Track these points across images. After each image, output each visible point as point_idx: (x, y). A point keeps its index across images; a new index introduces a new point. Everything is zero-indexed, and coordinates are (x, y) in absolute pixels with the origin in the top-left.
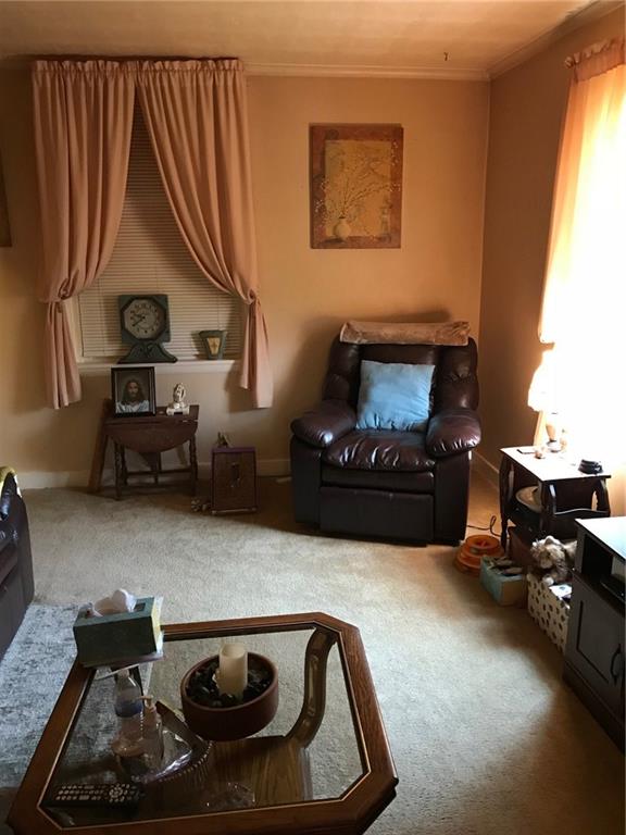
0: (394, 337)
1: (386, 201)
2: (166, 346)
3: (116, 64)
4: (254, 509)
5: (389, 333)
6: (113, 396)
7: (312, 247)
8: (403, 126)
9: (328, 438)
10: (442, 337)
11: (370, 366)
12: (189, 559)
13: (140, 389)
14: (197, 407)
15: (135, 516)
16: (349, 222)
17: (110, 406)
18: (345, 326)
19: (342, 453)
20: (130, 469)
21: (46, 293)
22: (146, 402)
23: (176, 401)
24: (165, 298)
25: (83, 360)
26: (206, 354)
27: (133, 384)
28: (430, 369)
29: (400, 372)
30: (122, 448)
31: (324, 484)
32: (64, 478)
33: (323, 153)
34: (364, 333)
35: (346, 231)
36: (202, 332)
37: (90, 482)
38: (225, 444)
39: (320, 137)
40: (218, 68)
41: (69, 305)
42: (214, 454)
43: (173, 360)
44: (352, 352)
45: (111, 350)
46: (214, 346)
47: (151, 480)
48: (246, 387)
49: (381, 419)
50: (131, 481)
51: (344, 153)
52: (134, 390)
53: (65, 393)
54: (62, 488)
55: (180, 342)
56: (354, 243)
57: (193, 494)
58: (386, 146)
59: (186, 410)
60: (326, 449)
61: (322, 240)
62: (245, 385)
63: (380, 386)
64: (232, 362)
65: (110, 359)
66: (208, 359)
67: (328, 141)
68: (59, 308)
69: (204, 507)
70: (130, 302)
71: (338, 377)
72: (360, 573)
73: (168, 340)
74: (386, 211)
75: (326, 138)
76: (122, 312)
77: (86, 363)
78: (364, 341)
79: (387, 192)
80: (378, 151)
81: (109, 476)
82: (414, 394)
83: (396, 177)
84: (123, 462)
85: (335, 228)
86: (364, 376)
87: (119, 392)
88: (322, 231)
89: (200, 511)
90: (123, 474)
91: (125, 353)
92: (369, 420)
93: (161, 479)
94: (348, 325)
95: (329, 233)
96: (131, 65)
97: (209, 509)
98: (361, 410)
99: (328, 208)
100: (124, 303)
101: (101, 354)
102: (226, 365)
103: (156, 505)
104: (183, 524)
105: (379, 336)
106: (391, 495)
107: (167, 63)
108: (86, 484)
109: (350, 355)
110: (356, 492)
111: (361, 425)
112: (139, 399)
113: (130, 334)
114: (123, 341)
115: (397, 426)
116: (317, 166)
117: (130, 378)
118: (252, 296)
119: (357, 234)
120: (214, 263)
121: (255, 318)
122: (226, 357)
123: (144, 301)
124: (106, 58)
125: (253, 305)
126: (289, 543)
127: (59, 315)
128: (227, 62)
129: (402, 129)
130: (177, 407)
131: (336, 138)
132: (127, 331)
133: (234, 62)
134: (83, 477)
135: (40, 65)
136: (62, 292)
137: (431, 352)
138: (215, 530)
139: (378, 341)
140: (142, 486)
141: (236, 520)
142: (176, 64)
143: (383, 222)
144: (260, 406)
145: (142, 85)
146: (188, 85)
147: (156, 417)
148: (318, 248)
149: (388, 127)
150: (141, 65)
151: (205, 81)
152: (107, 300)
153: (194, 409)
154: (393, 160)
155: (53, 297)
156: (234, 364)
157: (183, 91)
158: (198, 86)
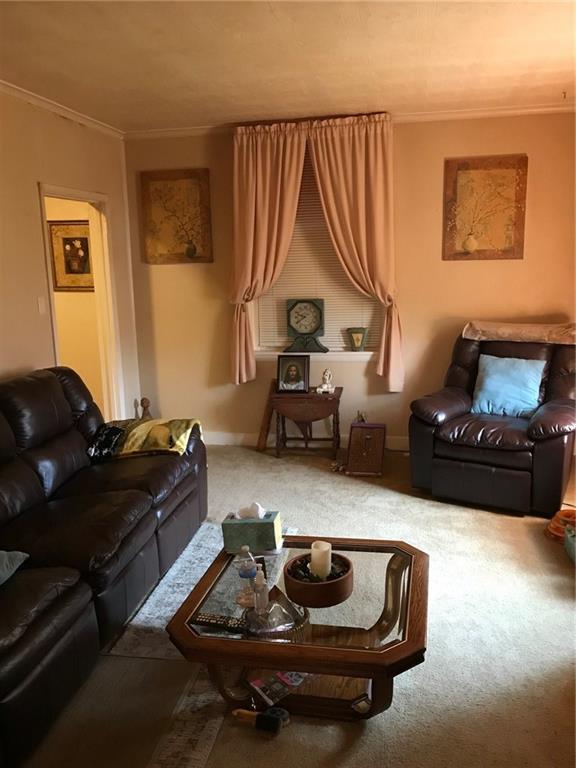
0: (510, 335)
1: (511, 219)
2: (321, 340)
3: (294, 125)
4: (380, 474)
5: (506, 332)
6: (278, 376)
7: (444, 259)
8: (528, 155)
9: (442, 417)
10: (554, 336)
11: (487, 360)
12: (322, 504)
13: (298, 373)
14: (342, 389)
15: (288, 470)
16: (476, 238)
17: (276, 384)
18: (467, 325)
19: (453, 431)
20: (288, 436)
21: (234, 297)
22: (302, 382)
23: (325, 383)
24: (321, 301)
25: (259, 349)
26: (351, 347)
27: (293, 368)
28: (541, 365)
29: (513, 365)
30: (283, 418)
31: (436, 456)
32: (240, 438)
33: (455, 182)
34: (483, 332)
35: (473, 245)
36: (349, 329)
37: (259, 443)
38: (363, 420)
39: (454, 169)
40: (370, 121)
41: (251, 306)
42: (352, 428)
43: (325, 350)
44: (474, 347)
45: (280, 341)
46: (358, 340)
47: (303, 445)
48: (381, 374)
49: (494, 405)
50: (288, 444)
51: (473, 181)
52: (293, 373)
53: (244, 374)
54: (238, 446)
55: (331, 337)
56: (481, 255)
57: (334, 458)
58: (512, 173)
59: (332, 390)
60: (439, 426)
61: (452, 253)
62: (380, 372)
63: (495, 376)
64: (371, 353)
65: (278, 348)
66: (353, 351)
67: (460, 172)
68: (244, 309)
69: (340, 469)
70: (296, 304)
71: (459, 368)
72: (458, 530)
73: (322, 335)
74: (510, 227)
75: (459, 169)
76: (289, 312)
77: (261, 351)
78: (484, 338)
79: (512, 212)
80: (504, 177)
81: (272, 440)
82: (525, 385)
83: (520, 198)
84: (284, 429)
85: (464, 243)
86: (481, 368)
87: (283, 375)
88: (453, 245)
89: (336, 471)
90: (283, 439)
91: (290, 345)
92: (483, 405)
93: (311, 445)
94: (471, 325)
95: (459, 248)
96: (304, 125)
97: (344, 470)
98: (476, 397)
99: (458, 227)
100: (291, 305)
101: (272, 345)
102: (366, 356)
103: (305, 463)
104: (322, 479)
105: (497, 334)
106: (494, 469)
107: (331, 121)
108: (255, 444)
109: (471, 350)
110: (463, 464)
111: (476, 410)
112: (297, 379)
113: (294, 330)
114: (289, 335)
115: (507, 412)
116: (450, 192)
117: (291, 363)
118: (390, 300)
119: (484, 248)
120: (360, 274)
121: (391, 318)
122: (367, 349)
123: (305, 304)
124: (287, 121)
125: (391, 307)
126: (404, 503)
127: (243, 314)
128: (377, 116)
129: (527, 158)
130: (325, 388)
131: (467, 169)
132: (292, 327)
133: (383, 115)
134: (254, 438)
135: (240, 129)
136: (246, 297)
137: (545, 350)
138: (346, 486)
139: (496, 339)
140: (296, 448)
141: (364, 481)
142: (338, 121)
143: (507, 237)
144: (392, 390)
145: (312, 138)
146: (346, 136)
147: (308, 394)
148: (449, 259)
149: (513, 156)
150: (312, 124)
151: (359, 132)
152: (279, 304)
153: (339, 390)
154: (518, 185)
155: (239, 301)
156: (373, 355)
157: (342, 140)
158: (354, 136)
